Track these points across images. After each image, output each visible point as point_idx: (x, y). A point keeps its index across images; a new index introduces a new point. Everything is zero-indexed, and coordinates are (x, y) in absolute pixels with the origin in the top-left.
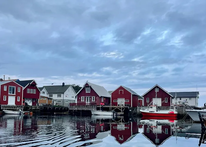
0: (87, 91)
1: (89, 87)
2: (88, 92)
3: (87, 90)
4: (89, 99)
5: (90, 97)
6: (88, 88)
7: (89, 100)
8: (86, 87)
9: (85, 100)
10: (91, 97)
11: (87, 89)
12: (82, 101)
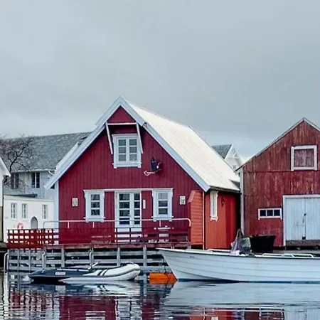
0: (122, 158)
1: (132, 129)
2: (128, 163)
3: (122, 150)
4: (137, 205)
5: (139, 190)
6: (127, 137)
7: (137, 213)
8: (114, 130)
9: (110, 213)
10: (148, 196)
11: (122, 143)
12: (89, 217)
